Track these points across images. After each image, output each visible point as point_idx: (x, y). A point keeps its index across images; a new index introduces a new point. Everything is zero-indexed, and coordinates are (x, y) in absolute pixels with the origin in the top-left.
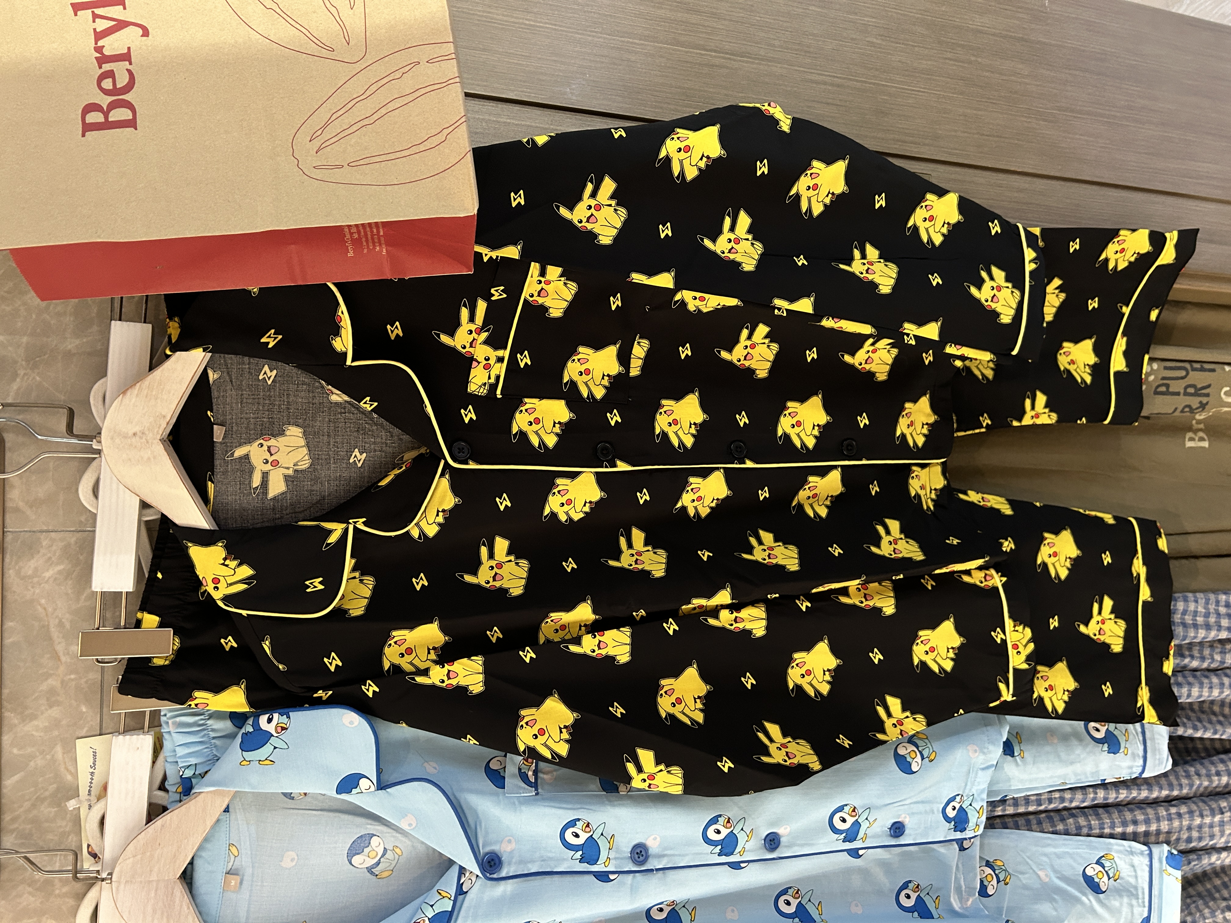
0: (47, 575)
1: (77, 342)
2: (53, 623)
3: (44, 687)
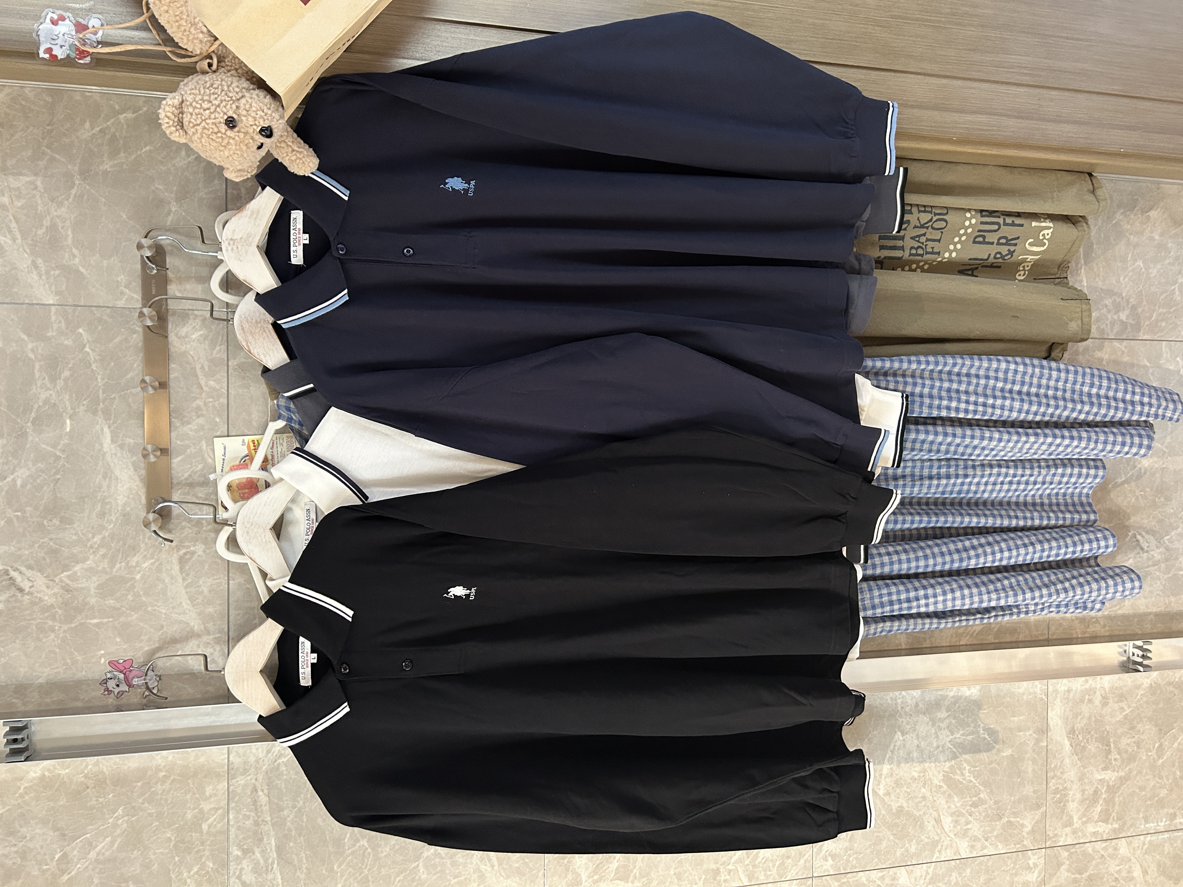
0: (194, 337)
2: (198, 367)
3: (194, 405)
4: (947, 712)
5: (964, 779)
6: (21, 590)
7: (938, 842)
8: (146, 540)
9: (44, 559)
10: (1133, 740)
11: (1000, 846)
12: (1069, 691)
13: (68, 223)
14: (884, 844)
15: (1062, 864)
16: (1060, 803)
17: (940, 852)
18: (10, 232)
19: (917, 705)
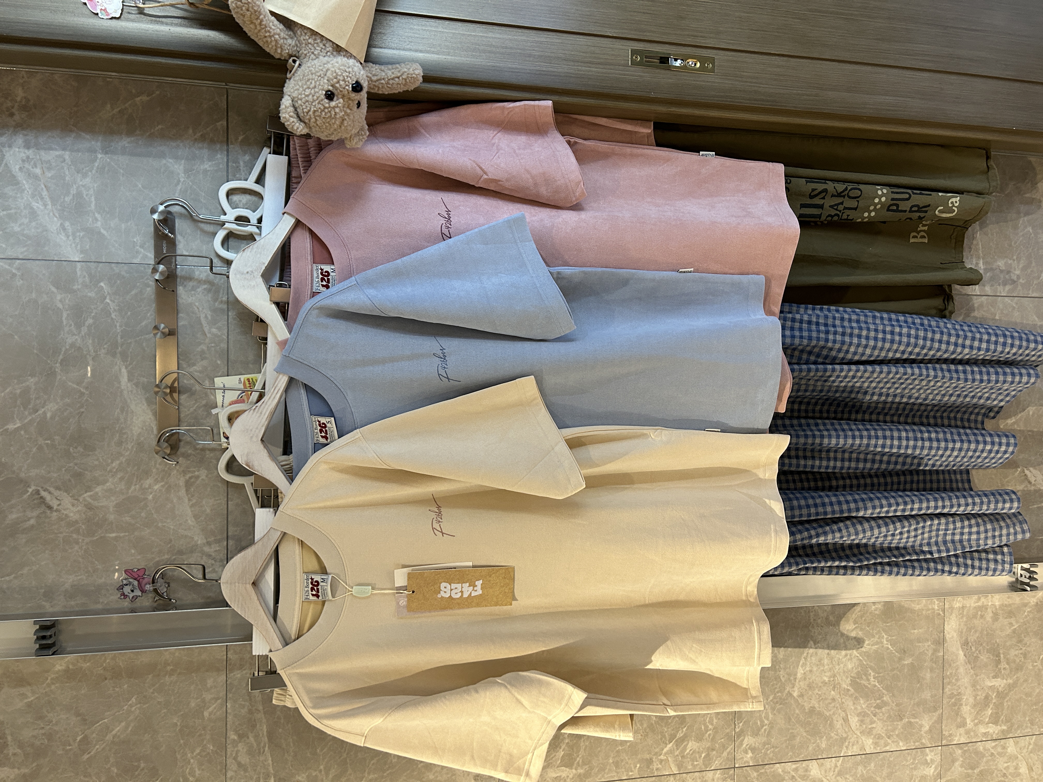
0: (199, 290)
1: (210, 163)
2: (202, 316)
3: (199, 349)
4: (855, 624)
5: (869, 684)
6: (50, 508)
7: (846, 739)
8: (158, 466)
9: (70, 481)
10: (1020, 652)
11: (901, 744)
12: (963, 607)
13: (91, 192)
14: (798, 740)
15: (957, 760)
16: (955, 706)
17: (847, 747)
18: (42, 198)
19: (827, 619)
